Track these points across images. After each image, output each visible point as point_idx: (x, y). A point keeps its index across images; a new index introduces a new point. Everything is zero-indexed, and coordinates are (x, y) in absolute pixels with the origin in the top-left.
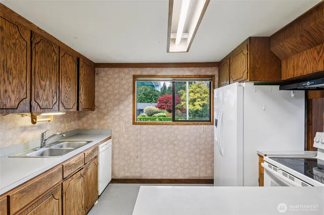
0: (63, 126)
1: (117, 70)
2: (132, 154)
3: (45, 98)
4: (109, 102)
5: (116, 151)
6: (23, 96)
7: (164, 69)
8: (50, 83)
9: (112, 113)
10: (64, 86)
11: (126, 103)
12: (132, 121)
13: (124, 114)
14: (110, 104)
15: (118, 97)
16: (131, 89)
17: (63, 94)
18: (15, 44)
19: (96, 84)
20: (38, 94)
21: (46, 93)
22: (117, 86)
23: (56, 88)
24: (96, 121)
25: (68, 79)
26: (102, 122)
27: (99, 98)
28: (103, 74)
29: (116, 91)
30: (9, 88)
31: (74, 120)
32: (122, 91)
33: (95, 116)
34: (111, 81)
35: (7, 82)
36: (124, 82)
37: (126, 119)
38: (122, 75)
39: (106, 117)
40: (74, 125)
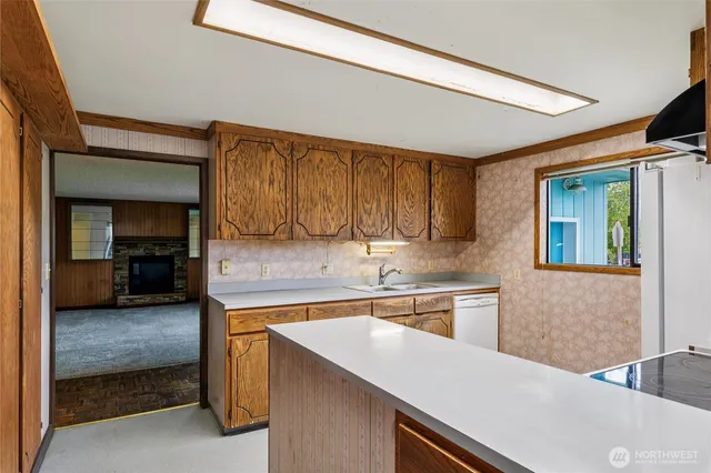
0: (422, 263)
1: (507, 163)
2: (534, 328)
3: (370, 223)
4: (497, 225)
5: (507, 317)
6: (343, 222)
7: (598, 144)
8: (379, 205)
9: (500, 245)
10: (402, 206)
11: (523, 225)
12: (533, 260)
13: (519, 249)
14: (497, 230)
15: (510, 213)
16: (532, 198)
17: (400, 218)
18: (334, 172)
19: (478, 194)
20: (361, 219)
21: (372, 217)
22: (507, 195)
23: (387, 210)
24: (477, 259)
25: (409, 195)
26: (486, 262)
27: (482, 220)
28: (486, 175)
29: (507, 205)
30: (329, 216)
31: (447, 257)
32: (516, 203)
33: (476, 251)
34: (500, 186)
35: (327, 211)
36: (519, 185)
37: (523, 257)
38: (517, 171)
39: (493, 253)
40: (445, 264)
